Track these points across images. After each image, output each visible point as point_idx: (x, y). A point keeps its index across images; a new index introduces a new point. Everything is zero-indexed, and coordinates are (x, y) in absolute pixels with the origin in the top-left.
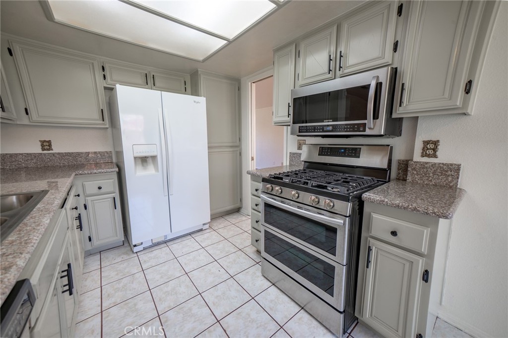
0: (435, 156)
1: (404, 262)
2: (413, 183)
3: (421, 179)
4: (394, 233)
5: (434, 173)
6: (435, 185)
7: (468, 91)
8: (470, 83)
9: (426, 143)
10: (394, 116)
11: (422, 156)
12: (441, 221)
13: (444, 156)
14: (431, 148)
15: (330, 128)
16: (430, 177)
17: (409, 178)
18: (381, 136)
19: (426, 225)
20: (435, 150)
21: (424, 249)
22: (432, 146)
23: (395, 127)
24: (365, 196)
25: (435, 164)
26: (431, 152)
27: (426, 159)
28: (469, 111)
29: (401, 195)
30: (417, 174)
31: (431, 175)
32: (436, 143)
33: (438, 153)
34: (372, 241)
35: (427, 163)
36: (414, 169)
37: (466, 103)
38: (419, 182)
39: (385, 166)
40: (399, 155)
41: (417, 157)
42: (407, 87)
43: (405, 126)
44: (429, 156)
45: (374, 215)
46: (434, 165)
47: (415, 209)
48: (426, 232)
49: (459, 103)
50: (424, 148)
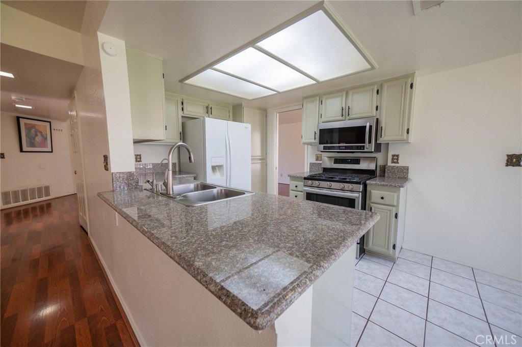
0: (398, 163)
1: (387, 211)
2: (389, 177)
3: (392, 175)
4: (382, 198)
5: (398, 171)
6: (398, 178)
7: (408, 133)
8: (408, 129)
9: (393, 156)
10: (378, 142)
11: (392, 163)
12: (401, 188)
13: (402, 163)
14: (396, 158)
15: (344, 148)
16: (396, 173)
17: (386, 175)
18: (372, 152)
19: (395, 192)
20: (397, 159)
21: (395, 204)
23: (378, 147)
24: (368, 182)
26: (396, 161)
27: (394, 164)
28: (409, 141)
29: (384, 181)
30: (390, 172)
32: (398, 156)
33: (399, 161)
34: (372, 204)
35: (394, 166)
36: (388, 170)
37: (408, 137)
39: (374, 169)
40: (380, 162)
41: (390, 164)
42: (383, 128)
43: (383, 147)
44: (395, 163)
45: (372, 191)
46: (397, 167)
47: (391, 185)
48: (396, 195)
49: (405, 138)
50: (393, 159)
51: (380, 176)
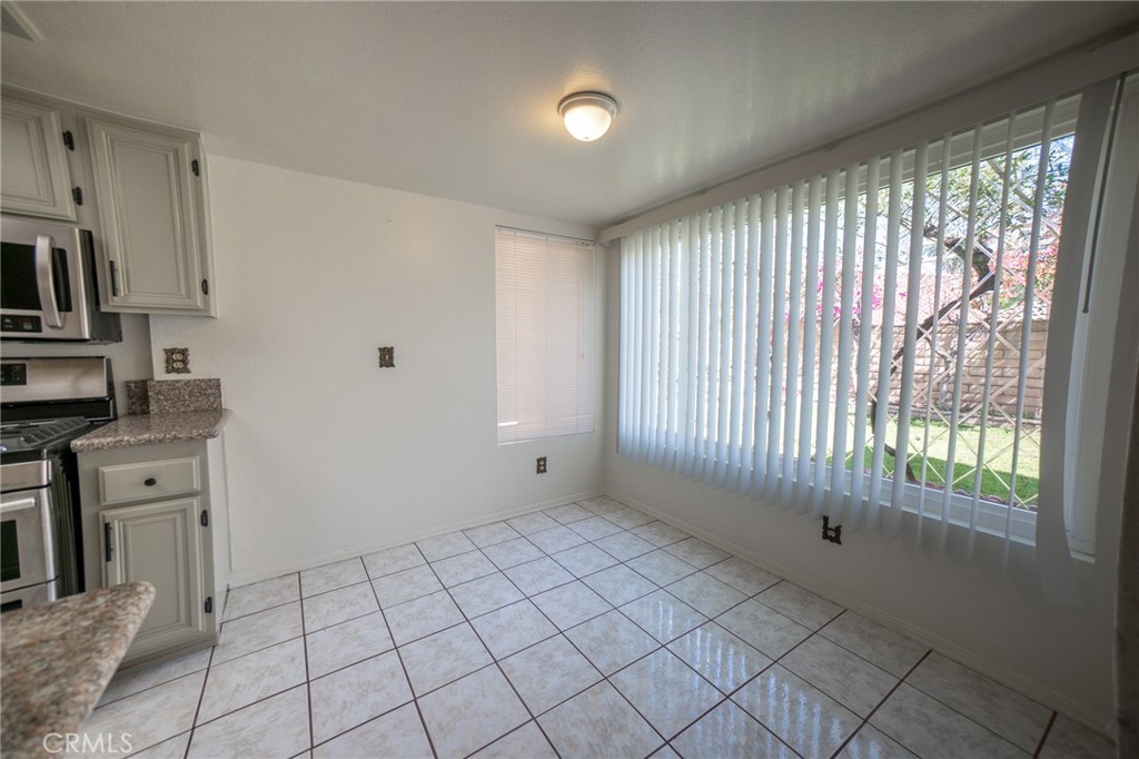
0: (188, 371)
1: (170, 517)
2: (163, 414)
3: (173, 405)
4: (150, 482)
5: (190, 395)
6: (195, 411)
7: (205, 291)
8: (205, 283)
9: (170, 352)
10: (104, 309)
11: (168, 372)
12: (210, 442)
13: (199, 370)
14: (177, 359)
16: (185, 400)
17: (154, 408)
18: (83, 341)
19: (191, 454)
20: (185, 361)
21: (197, 486)
22: (179, 357)
23: (107, 327)
24: (76, 443)
25: (189, 381)
26: (180, 365)
27: (173, 377)
28: (213, 314)
29: (148, 429)
30: (166, 400)
31: (187, 397)
32: (184, 352)
33: (189, 366)
35: (177, 381)
36: (159, 393)
37: (206, 302)
38: (171, 410)
39: (103, 394)
40: (125, 371)
41: (160, 373)
42: (119, 265)
43: (125, 326)
44: (177, 371)
45: (106, 470)
46: (188, 383)
47: (175, 437)
48: (195, 462)
49: (199, 303)
50: (169, 361)
51: (132, 414)
